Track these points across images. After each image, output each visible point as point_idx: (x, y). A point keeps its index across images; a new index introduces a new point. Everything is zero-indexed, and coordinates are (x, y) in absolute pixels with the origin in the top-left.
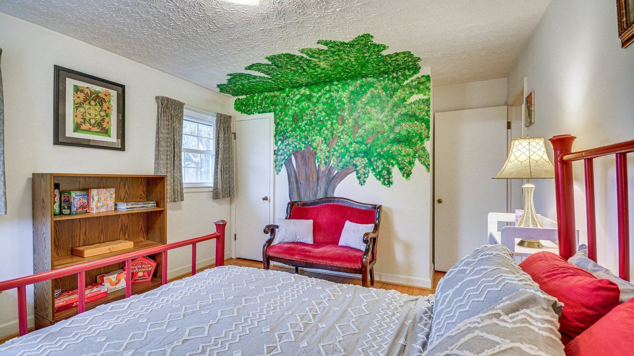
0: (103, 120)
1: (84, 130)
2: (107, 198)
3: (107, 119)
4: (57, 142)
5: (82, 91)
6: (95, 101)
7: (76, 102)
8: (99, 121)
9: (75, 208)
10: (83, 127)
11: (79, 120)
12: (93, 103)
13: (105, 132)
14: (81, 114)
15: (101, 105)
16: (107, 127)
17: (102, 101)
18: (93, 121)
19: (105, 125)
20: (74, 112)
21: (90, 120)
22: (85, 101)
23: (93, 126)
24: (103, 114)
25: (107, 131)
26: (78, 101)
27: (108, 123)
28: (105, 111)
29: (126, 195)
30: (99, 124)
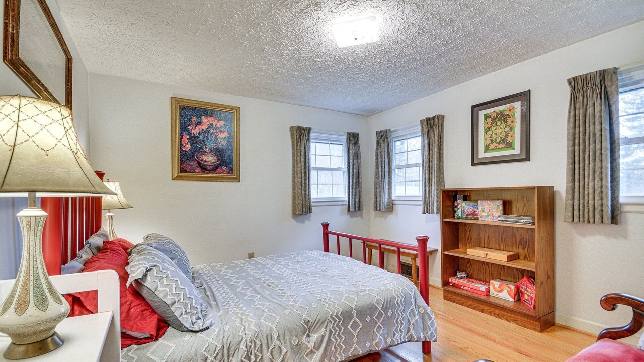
0: (507, 135)
1: (492, 149)
2: (492, 209)
3: (510, 133)
4: (473, 164)
5: (490, 117)
6: (500, 120)
7: (486, 128)
8: (503, 137)
9: (465, 215)
10: (491, 147)
11: (488, 142)
12: (499, 123)
13: (510, 146)
14: (490, 136)
15: (506, 122)
16: (511, 141)
17: (506, 118)
18: (498, 140)
19: (509, 139)
20: (484, 136)
21: (496, 139)
22: (492, 124)
23: (499, 144)
24: (507, 129)
25: (511, 144)
26: (487, 126)
27: (512, 136)
28: (509, 126)
29: (525, 208)
30: (504, 141)
